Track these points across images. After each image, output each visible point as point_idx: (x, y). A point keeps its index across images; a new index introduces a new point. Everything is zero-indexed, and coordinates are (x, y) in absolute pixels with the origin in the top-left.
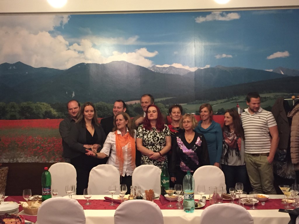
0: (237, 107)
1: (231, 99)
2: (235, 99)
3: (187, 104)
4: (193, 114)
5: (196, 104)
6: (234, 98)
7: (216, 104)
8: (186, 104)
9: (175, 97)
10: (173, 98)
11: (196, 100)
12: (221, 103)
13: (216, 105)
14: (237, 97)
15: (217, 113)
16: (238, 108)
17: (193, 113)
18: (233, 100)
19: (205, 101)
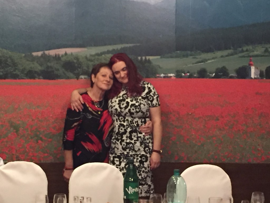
0: (250, 65)
1: (240, 49)
2: (247, 51)
3: (161, 58)
4: (171, 77)
5: (177, 57)
6: (245, 49)
7: (213, 58)
8: (159, 57)
9: (138, 44)
10: (135, 45)
11: (177, 50)
12: (222, 57)
13: (213, 60)
14: (250, 47)
15: (214, 74)
16: (252, 67)
17: (172, 75)
18: (243, 51)
19: (193, 52)
